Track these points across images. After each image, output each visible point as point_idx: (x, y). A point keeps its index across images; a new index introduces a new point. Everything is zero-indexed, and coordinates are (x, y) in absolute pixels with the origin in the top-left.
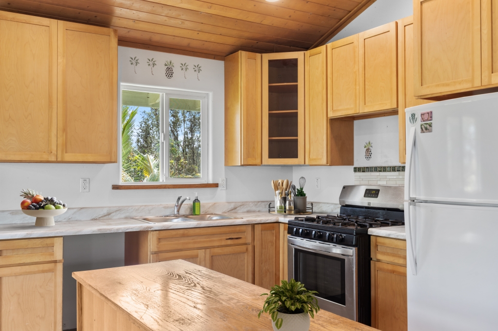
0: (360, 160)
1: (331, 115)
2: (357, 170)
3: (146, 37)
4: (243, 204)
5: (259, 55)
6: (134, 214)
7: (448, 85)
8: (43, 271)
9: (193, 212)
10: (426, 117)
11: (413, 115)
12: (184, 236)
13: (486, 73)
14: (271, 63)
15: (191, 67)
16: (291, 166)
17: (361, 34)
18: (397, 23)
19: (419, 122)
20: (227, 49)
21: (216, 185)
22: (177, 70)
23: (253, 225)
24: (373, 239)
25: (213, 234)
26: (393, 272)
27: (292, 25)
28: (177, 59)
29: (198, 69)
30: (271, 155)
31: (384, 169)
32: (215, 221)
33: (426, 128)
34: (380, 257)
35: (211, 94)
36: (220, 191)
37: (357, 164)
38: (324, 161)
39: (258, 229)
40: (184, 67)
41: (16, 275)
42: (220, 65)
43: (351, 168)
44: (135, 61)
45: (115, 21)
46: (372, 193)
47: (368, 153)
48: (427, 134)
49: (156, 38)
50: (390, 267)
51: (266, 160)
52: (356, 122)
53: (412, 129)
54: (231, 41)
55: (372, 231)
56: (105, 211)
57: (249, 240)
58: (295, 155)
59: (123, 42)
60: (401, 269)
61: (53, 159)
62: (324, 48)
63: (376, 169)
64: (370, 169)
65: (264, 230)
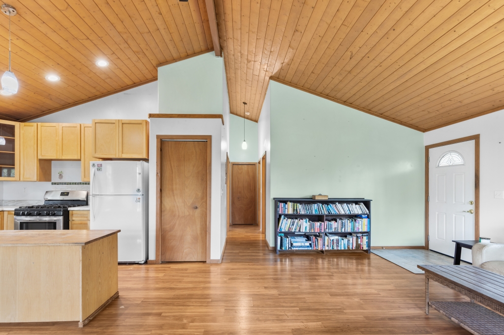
0: (55, 178)
1: (40, 157)
2: (53, 184)
7: (106, 155)
10: (99, 165)
11: (94, 165)
13: (120, 153)
17: (60, 124)
18: (81, 125)
19: (96, 167)
24: (70, 212)
26: (81, 224)
34: (74, 219)
37: (53, 181)
38: (36, 179)
43: (51, 183)
46: (65, 194)
47: (61, 176)
48: (99, 172)
50: (80, 222)
52: (52, 162)
53: (93, 169)
55: (69, 209)
62: (35, 124)
63: (65, 184)
64: (62, 184)
65: (8, 214)
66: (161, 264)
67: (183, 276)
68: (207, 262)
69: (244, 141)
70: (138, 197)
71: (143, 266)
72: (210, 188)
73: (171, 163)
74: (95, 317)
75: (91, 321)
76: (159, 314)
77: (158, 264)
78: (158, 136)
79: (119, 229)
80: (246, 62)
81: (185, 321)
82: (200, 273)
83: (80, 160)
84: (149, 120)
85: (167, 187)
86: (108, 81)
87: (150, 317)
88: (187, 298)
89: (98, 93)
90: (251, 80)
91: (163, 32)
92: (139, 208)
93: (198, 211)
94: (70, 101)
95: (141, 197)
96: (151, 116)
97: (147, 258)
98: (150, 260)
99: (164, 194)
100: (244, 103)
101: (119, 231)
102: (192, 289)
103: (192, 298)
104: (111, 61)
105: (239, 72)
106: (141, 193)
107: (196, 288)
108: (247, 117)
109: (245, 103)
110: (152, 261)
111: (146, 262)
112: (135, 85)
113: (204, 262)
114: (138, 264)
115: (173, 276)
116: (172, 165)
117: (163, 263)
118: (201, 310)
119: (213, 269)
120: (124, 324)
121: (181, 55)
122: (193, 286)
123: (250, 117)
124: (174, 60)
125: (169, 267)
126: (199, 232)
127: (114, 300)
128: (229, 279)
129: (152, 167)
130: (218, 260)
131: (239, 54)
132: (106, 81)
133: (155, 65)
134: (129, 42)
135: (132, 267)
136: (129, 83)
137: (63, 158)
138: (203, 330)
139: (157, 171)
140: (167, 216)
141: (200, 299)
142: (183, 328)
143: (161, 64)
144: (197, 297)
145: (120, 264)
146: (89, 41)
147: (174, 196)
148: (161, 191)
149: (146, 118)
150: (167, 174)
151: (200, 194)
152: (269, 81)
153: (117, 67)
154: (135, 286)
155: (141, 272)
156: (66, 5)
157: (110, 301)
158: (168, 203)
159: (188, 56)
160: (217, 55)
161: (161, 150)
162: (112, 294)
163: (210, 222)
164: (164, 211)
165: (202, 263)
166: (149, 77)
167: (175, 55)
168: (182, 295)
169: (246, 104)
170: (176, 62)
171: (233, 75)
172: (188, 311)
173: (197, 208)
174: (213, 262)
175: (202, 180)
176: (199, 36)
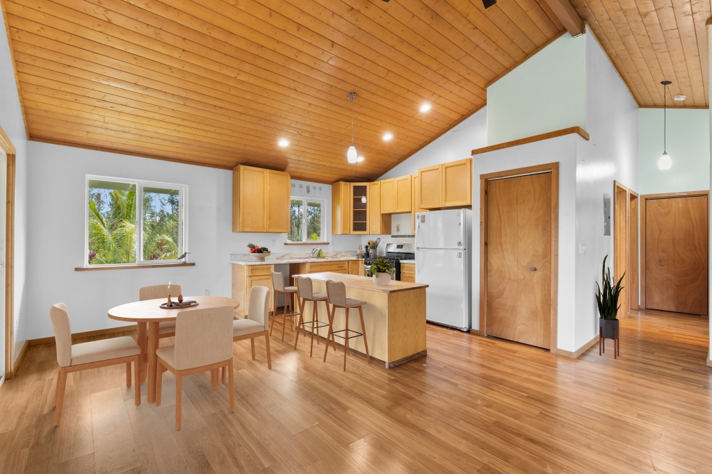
0: (394, 232)
1: (382, 212)
2: (393, 237)
3: (299, 175)
4: (340, 253)
5: (349, 183)
6: (294, 257)
7: (431, 205)
8: (267, 279)
9: (319, 256)
10: (423, 216)
11: (418, 216)
12: (320, 265)
13: (444, 201)
14: (354, 187)
15: (317, 188)
16: (361, 235)
18: (411, 176)
19: (420, 219)
20: (334, 180)
21: (328, 244)
22: (311, 189)
23: (348, 261)
24: (401, 265)
25: (332, 265)
27: (366, 171)
28: (312, 184)
29: (320, 189)
30: (354, 230)
31: (405, 236)
32: (329, 259)
33: (423, 221)
34: (404, 271)
35: (326, 201)
36: (330, 247)
37: (393, 234)
38: (379, 232)
39: (350, 262)
40: (314, 188)
41: (257, 280)
42: (330, 187)
43: (390, 236)
44: (294, 186)
45: (288, 169)
46: (400, 247)
47: (398, 229)
48: (423, 224)
49: (304, 175)
50: (408, 275)
51: (352, 232)
52: (392, 216)
53: (418, 221)
54: (336, 177)
55: (401, 261)
56: (281, 255)
57: (347, 267)
58: (365, 230)
59: (293, 177)
60: (413, 276)
61: (265, 231)
62: (379, 182)
63: (401, 236)
64: (398, 236)
65: (352, 263)
66: (486, 337)
67: (506, 358)
68: (551, 351)
69: (665, 153)
70: (459, 251)
71: (465, 334)
72: (557, 242)
73: (498, 209)
74: (400, 365)
75: (396, 366)
76: (456, 385)
77: (483, 336)
78: (482, 176)
79: (426, 284)
80: (639, 18)
81: (479, 402)
82: (532, 361)
83: (410, 212)
84: (472, 157)
85: (493, 240)
86: (434, 123)
87: (445, 384)
88: (496, 382)
89: (427, 139)
90: (663, 41)
91: (483, 46)
92: (460, 264)
93: (537, 274)
94: (404, 154)
95: (462, 252)
96: (474, 152)
97: (470, 326)
98: (473, 330)
99: (491, 248)
100: (663, 83)
101: (428, 286)
102: (509, 374)
103: (502, 384)
104: (434, 103)
105: (631, 40)
106: (462, 247)
107: (515, 375)
108: (682, 104)
109: (665, 83)
110: (475, 330)
111: (469, 331)
112: (464, 117)
113: (548, 350)
114: (460, 330)
115: (493, 354)
116: (501, 211)
117: (489, 336)
118: (505, 400)
119: (561, 364)
120: (420, 379)
121: (516, 59)
122: (512, 372)
123: (690, 102)
124: (508, 70)
125: (494, 344)
126: (539, 305)
127: (421, 357)
128: (574, 382)
129: (475, 215)
130: (571, 353)
131: (620, 13)
132: (432, 123)
133: (483, 86)
134: (447, 76)
135: (452, 332)
136: (456, 117)
137: (398, 211)
138: (495, 420)
139: (481, 219)
140: (493, 277)
141: (512, 388)
142: (473, 407)
143: (490, 82)
144: (509, 385)
145: (428, 322)
146: (410, 92)
147: (503, 252)
148: (486, 244)
149: (469, 156)
150: (494, 223)
151: (540, 251)
152: (707, 28)
153: (440, 106)
154: (446, 351)
155: (464, 341)
156: (386, 71)
157: (417, 356)
158: (495, 261)
159: (527, 56)
160: (574, 34)
161: (486, 193)
162: (420, 350)
163: (556, 293)
164: (490, 271)
165: (543, 351)
166: (479, 102)
167: (507, 64)
168: (492, 377)
169: (670, 83)
170: (510, 71)
171: (622, 47)
172: (489, 394)
173: (536, 269)
174: (562, 354)
175: (544, 229)
176: (537, 24)
